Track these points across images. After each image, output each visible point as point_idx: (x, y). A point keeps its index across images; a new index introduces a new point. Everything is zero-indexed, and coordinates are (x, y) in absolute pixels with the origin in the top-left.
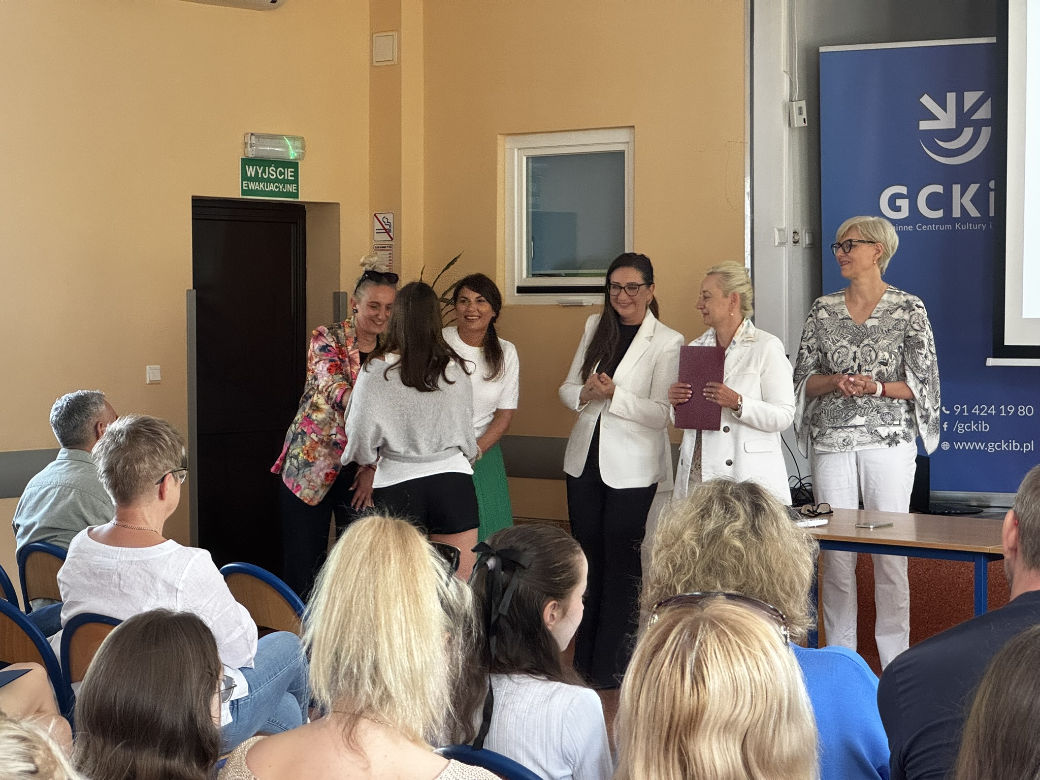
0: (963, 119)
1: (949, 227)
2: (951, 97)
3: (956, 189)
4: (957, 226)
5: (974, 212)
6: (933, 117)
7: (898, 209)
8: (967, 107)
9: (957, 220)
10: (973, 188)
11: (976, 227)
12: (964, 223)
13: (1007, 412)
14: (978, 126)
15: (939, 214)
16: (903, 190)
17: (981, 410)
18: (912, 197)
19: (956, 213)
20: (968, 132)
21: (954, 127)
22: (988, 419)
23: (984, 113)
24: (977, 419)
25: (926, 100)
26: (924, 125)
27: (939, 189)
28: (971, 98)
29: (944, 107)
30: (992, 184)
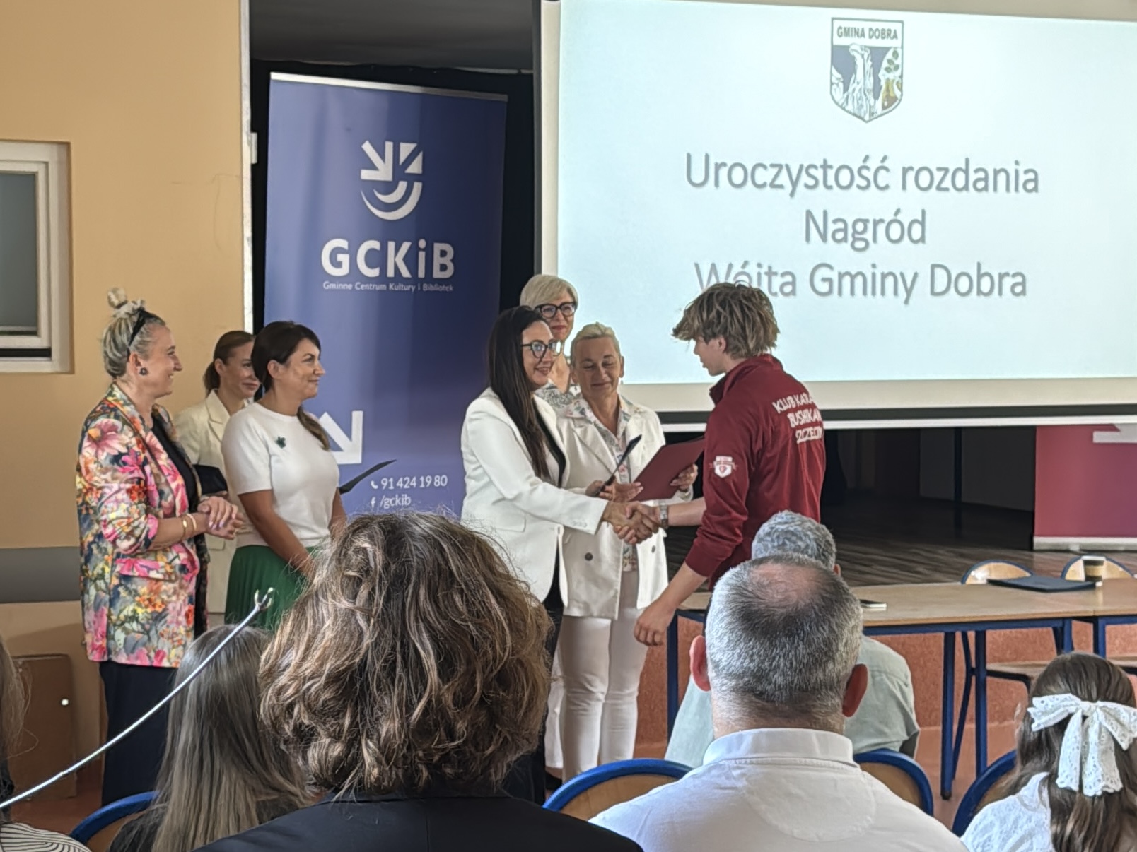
0: (399, 171)
1: (383, 287)
2: (389, 146)
3: (391, 245)
4: (391, 286)
5: (405, 273)
6: (372, 167)
7: (338, 265)
8: (402, 158)
9: (391, 280)
10: (406, 246)
11: (408, 288)
12: (397, 284)
13: (426, 483)
14: (411, 179)
15: (375, 273)
16: (344, 244)
17: (404, 482)
18: (353, 253)
19: (391, 273)
20: (402, 186)
21: (390, 178)
22: (410, 492)
23: (415, 167)
24: (401, 492)
25: (367, 147)
26: (366, 175)
27: (376, 245)
28: (406, 149)
29: (382, 156)
30: (422, 244)
